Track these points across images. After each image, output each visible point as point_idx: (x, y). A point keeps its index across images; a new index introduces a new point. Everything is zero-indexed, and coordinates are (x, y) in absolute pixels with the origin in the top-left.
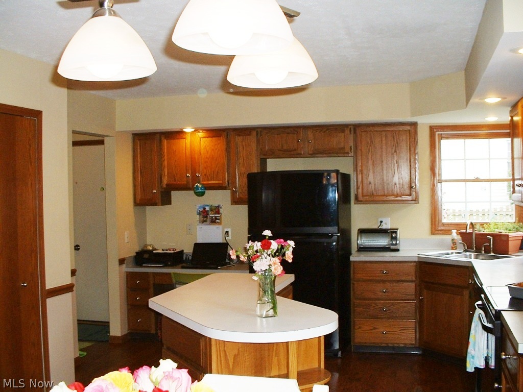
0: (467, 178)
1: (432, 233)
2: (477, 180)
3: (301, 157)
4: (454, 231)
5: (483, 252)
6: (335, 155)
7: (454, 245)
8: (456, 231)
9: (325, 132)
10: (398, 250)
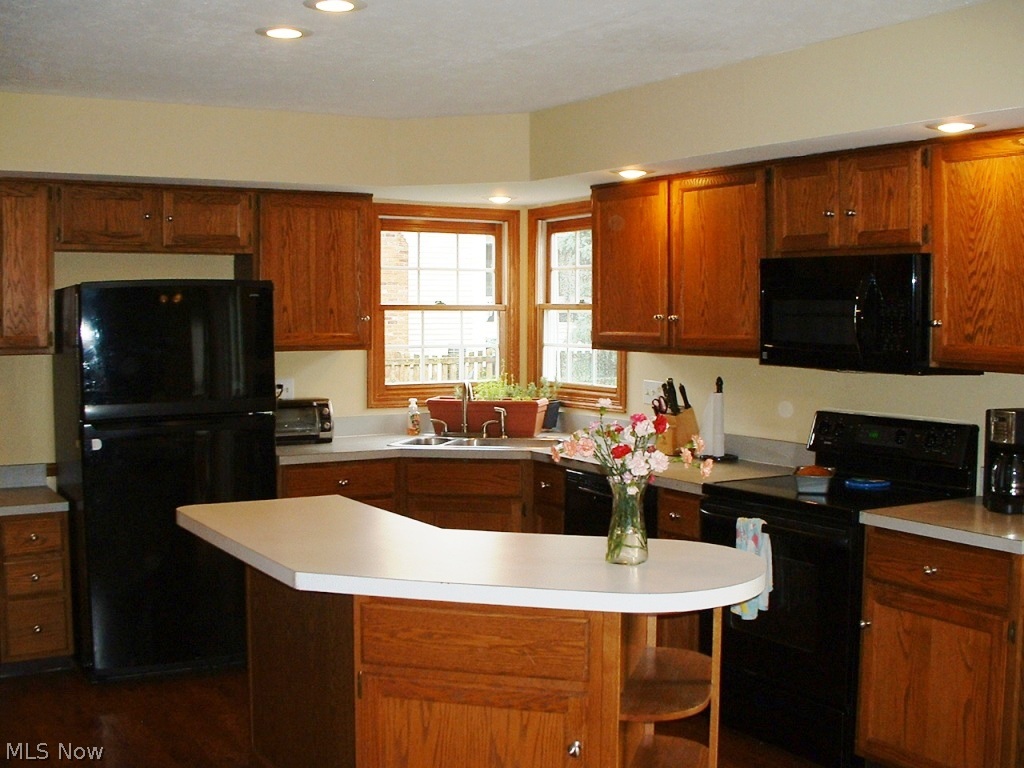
0: (423, 303)
1: (369, 406)
2: (440, 307)
3: (148, 252)
4: (413, 401)
5: (485, 435)
6: (218, 251)
7: (415, 427)
8: (416, 400)
9: (199, 200)
10: (329, 440)
